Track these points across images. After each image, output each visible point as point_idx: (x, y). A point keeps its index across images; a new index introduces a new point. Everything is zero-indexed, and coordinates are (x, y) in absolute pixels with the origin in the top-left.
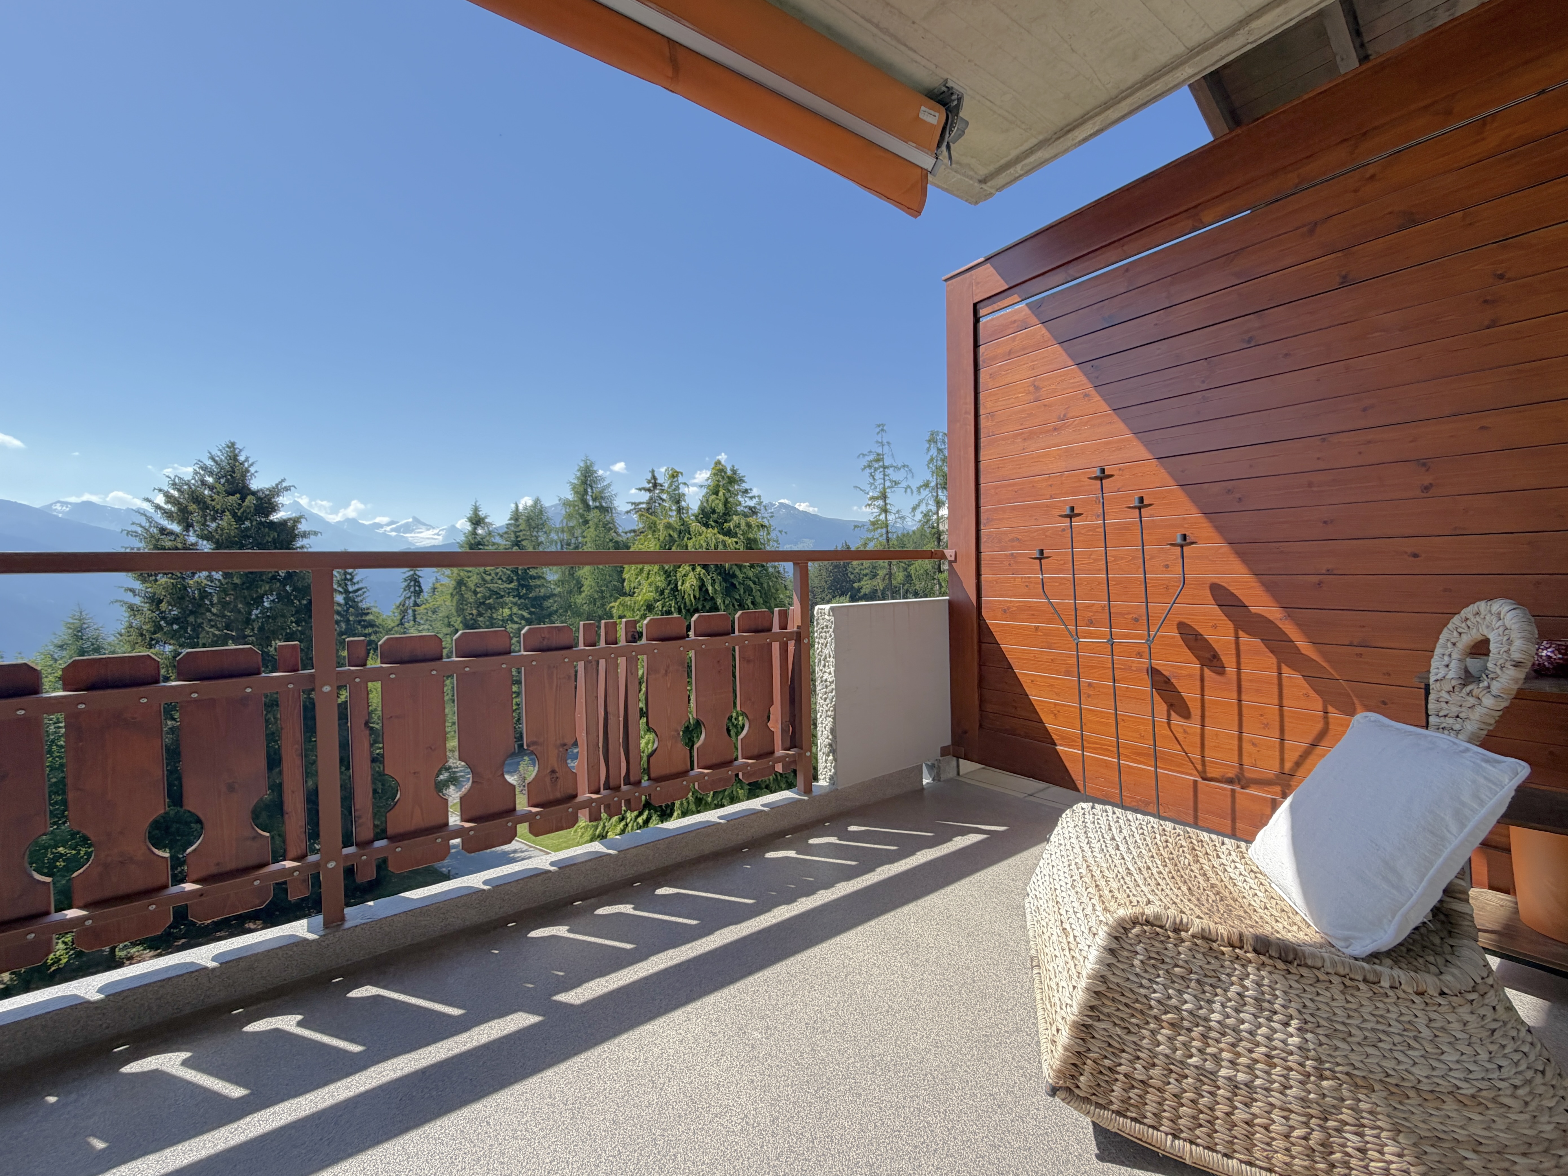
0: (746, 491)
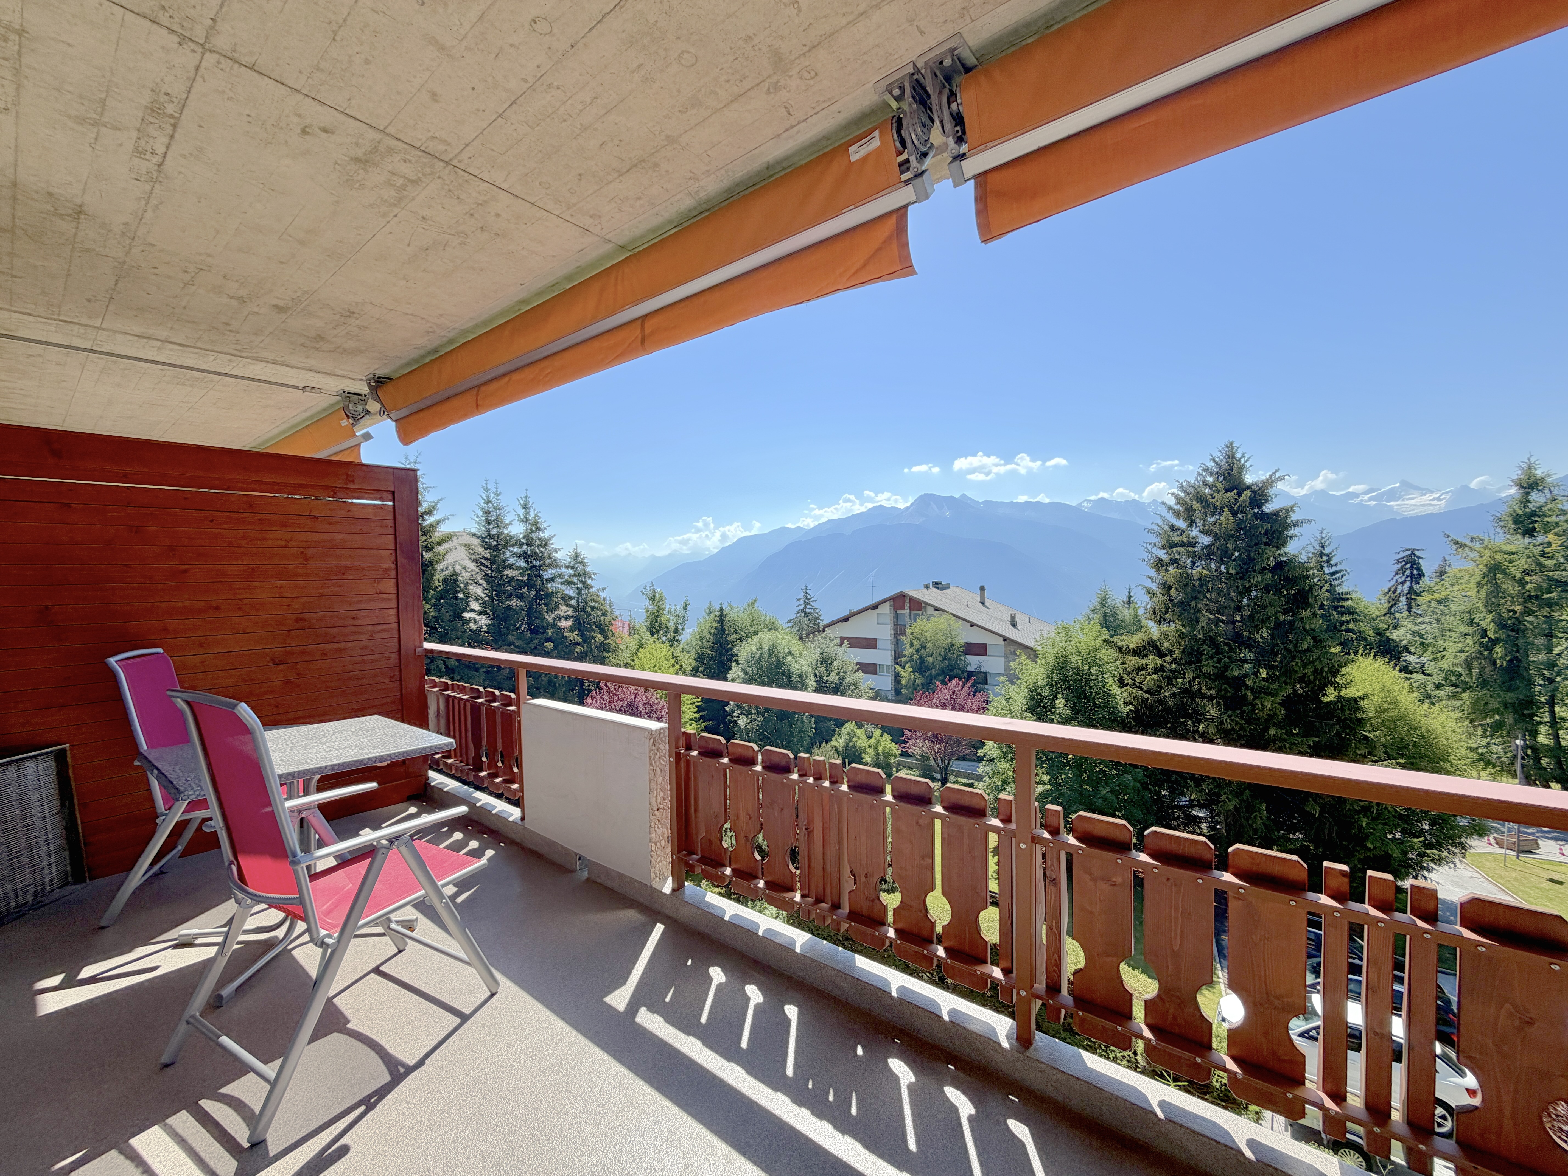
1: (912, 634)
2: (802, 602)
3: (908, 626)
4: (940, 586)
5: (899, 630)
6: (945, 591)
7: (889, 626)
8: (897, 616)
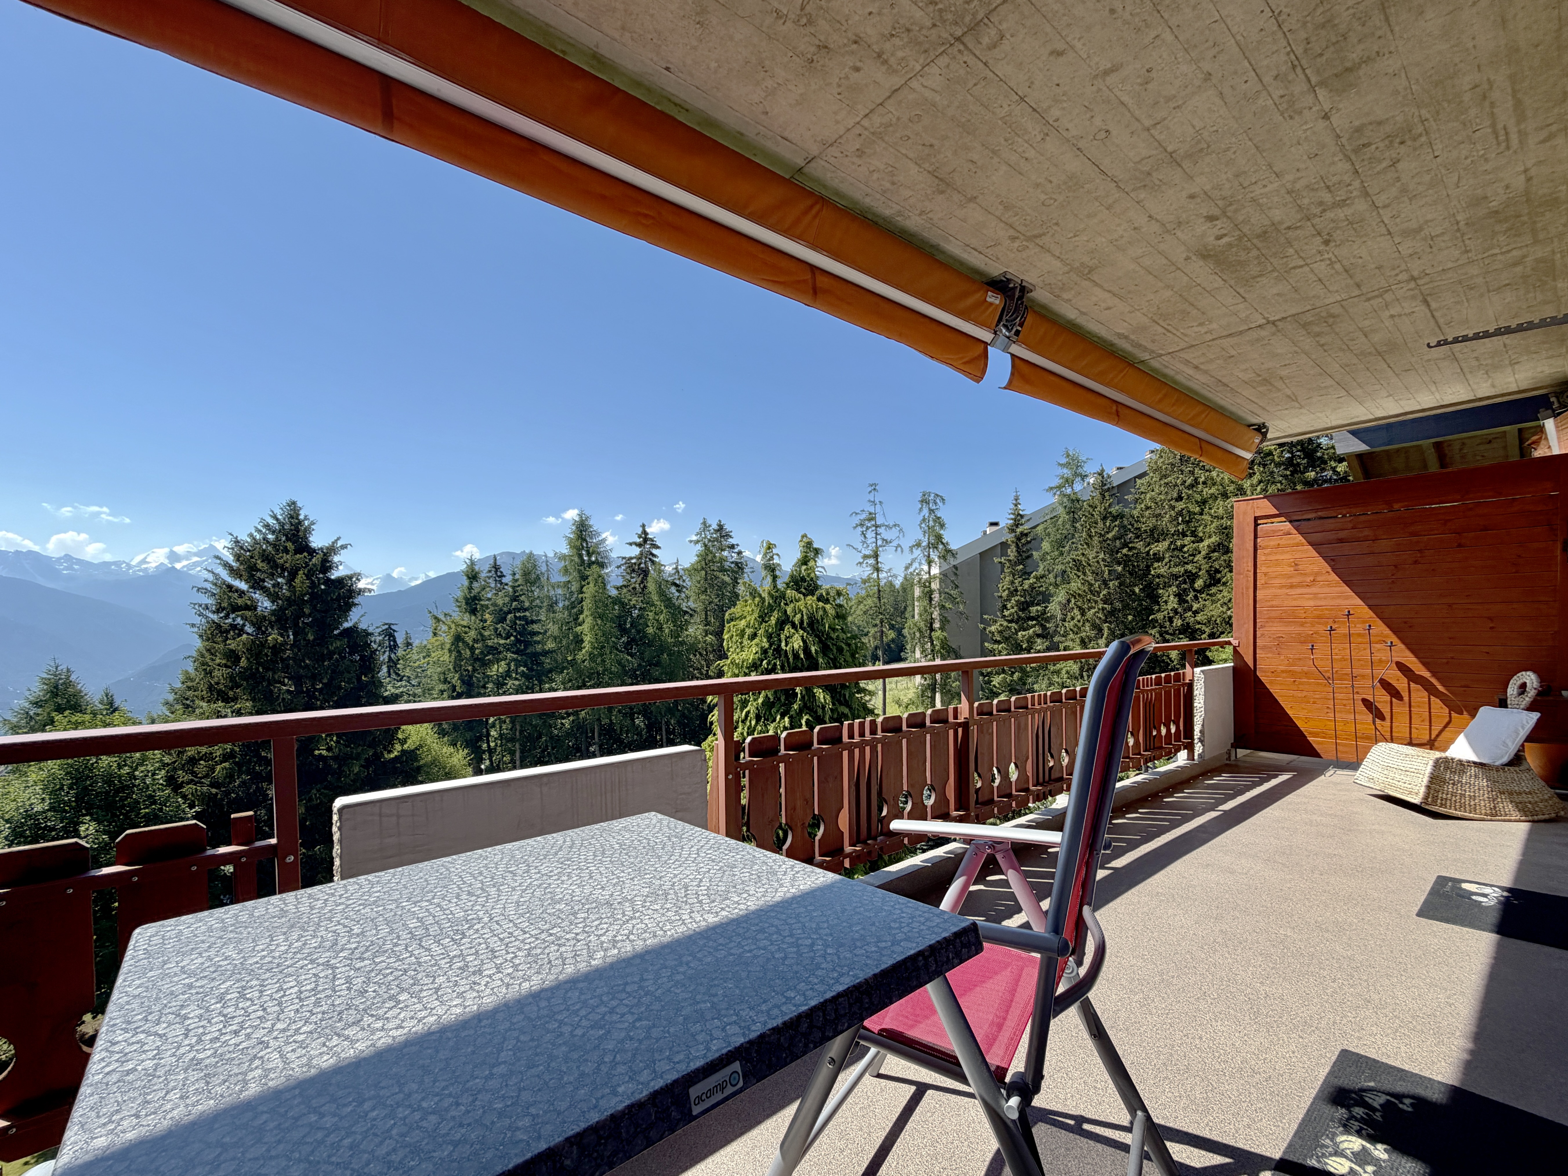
0: (732, 547)
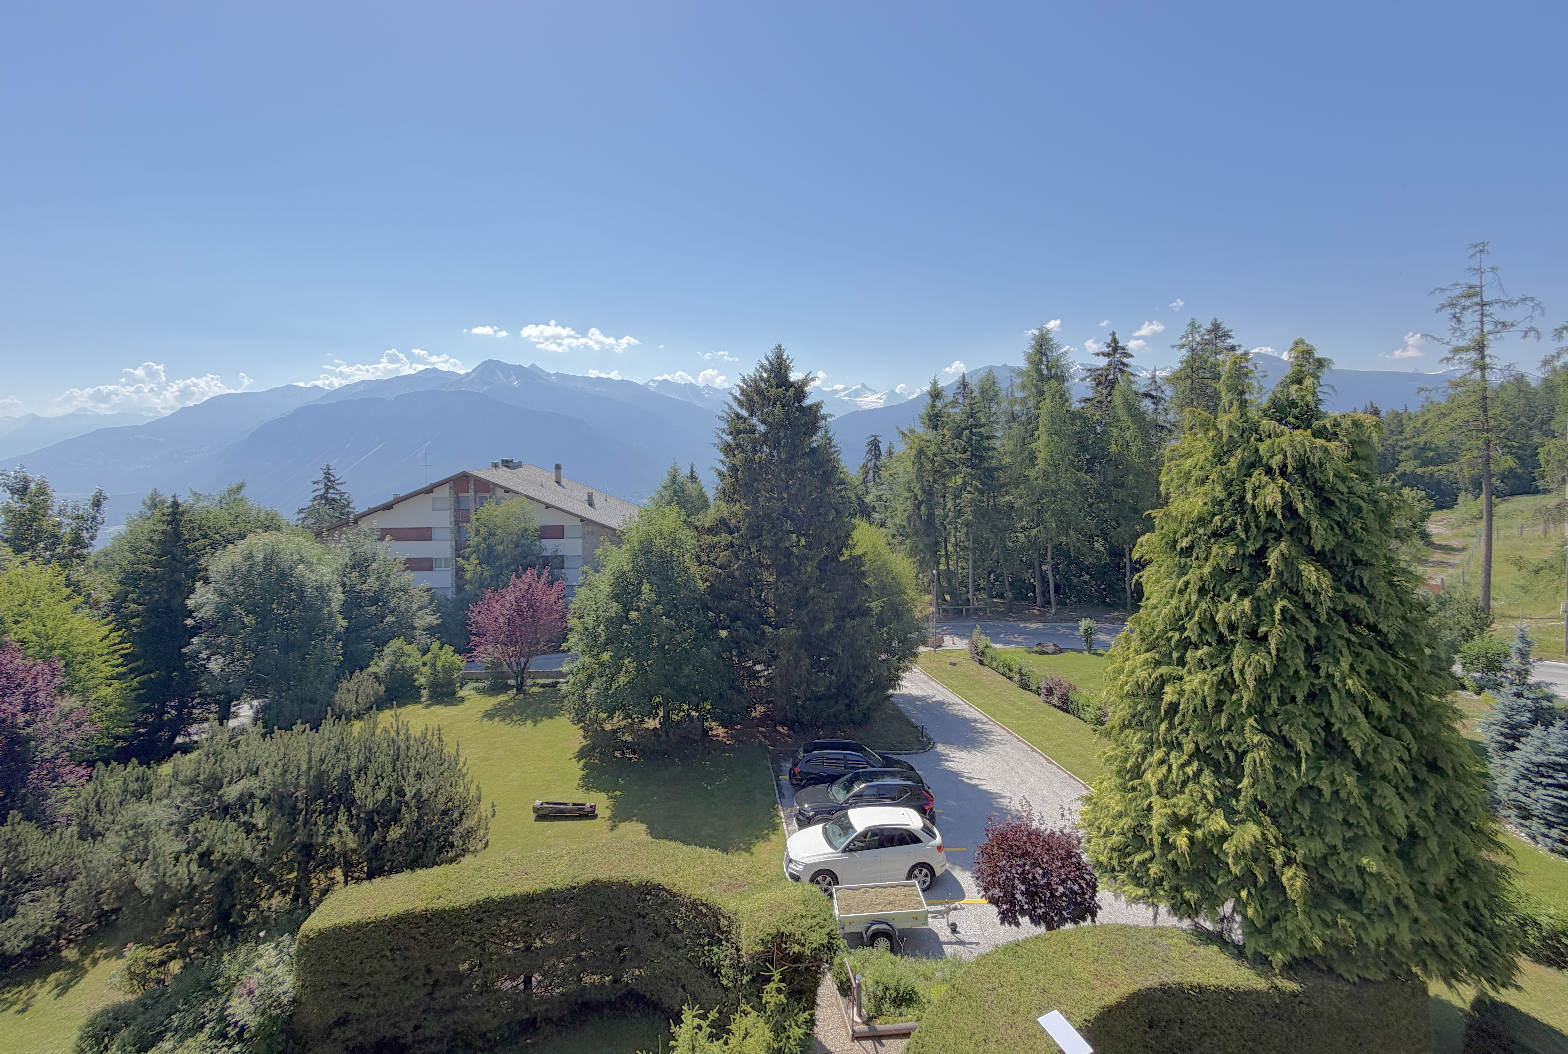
0: (1232, 348)
1: (477, 520)
2: (321, 485)
3: (472, 511)
4: (511, 465)
5: (461, 517)
6: (516, 470)
7: (448, 513)
8: (458, 500)
